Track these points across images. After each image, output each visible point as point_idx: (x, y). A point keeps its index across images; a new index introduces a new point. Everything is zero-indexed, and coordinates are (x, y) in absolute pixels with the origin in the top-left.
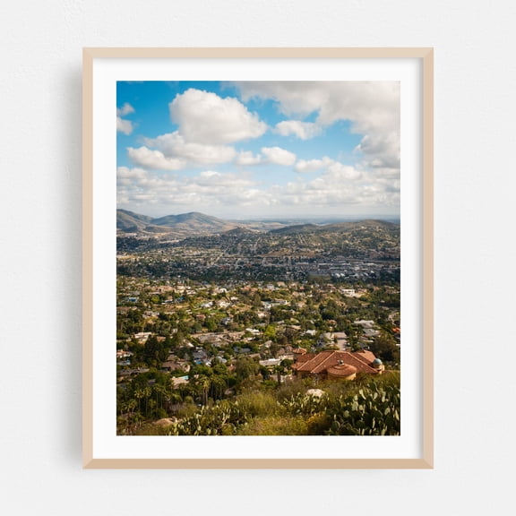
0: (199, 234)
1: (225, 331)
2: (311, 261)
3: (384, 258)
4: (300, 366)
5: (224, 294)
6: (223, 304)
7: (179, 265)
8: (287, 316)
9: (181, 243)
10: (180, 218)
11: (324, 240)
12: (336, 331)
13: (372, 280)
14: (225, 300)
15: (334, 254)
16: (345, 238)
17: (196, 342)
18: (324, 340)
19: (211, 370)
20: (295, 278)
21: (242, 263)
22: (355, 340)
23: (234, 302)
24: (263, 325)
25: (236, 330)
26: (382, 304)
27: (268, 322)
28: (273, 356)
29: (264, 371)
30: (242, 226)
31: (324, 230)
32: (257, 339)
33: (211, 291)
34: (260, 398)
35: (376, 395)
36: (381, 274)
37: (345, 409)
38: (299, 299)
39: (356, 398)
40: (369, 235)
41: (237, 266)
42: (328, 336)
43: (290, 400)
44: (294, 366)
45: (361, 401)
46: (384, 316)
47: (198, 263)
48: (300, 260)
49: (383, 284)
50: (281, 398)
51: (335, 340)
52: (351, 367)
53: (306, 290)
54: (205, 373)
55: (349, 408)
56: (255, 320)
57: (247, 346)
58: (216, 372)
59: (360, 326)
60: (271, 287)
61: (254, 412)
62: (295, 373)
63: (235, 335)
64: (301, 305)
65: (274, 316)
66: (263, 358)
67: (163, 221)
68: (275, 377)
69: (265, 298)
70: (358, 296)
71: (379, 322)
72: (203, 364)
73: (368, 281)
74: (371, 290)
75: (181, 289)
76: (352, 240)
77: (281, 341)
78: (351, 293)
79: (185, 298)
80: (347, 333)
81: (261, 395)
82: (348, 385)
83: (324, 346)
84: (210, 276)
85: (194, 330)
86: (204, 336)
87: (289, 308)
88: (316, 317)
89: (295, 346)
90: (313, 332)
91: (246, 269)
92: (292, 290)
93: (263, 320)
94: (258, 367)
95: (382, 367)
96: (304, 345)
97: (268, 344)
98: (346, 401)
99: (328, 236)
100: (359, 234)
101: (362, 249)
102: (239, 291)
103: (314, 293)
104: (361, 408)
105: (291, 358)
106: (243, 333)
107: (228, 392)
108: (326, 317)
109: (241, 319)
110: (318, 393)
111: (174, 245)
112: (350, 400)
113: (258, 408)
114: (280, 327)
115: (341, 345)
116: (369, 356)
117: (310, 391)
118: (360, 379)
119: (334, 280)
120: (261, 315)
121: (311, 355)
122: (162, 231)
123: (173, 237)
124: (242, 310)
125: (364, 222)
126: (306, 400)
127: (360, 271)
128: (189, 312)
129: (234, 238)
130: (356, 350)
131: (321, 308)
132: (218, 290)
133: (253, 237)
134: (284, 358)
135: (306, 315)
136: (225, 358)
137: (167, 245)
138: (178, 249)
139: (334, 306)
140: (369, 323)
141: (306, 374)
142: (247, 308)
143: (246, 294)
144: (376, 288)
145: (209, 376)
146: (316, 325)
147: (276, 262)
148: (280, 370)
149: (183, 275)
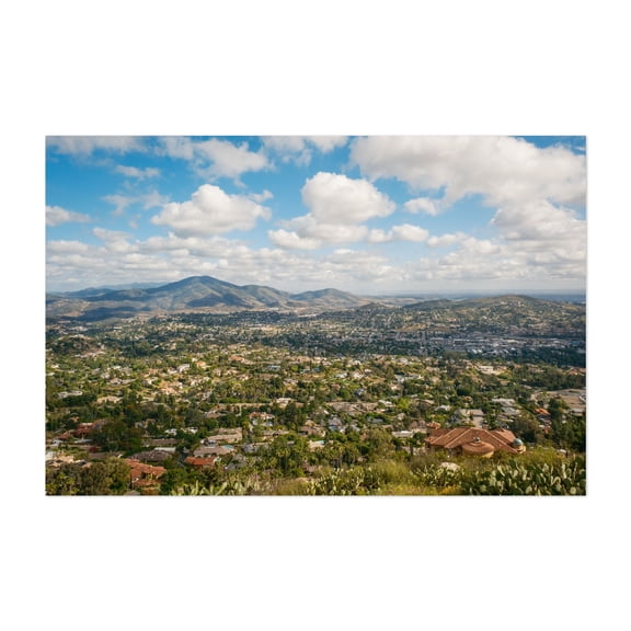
0: (335, 309)
1: (359, 401)
2: (446, 336)
3: (527, 335)
4: (433, 440)
5: (358, 366)
6: (357, 375)
7: (316, 338)
8: (421, 391)
9: (318, 317)
10: (317, 294)
11: (460, 316)
12: (472, 408)
13: (513, 357)
14: (358, 372)
15: (471, 329)
16: (483, 314)
17: (331, 410)
18: (459, 416)
19: (345, 437)
20: (429, 353)
21: (375, 337)
22: (493, 419)
23: (367, 374)
24: (396, 398)
25: (369, 401)
26: (523, 383)
27: (400, 395)
28: (406, 428)
29: (396, 442)
30: (376, 301)
31: (460, 306)
32: (389, 411)
33: (345, 363)
34: (394, 467)
35: (516, 473)
36: (524, 352)
37: (482, 483)
38: (433, 374)
39: (494, 473)
40: (510, 311)
41: (371, 340)
42: (463, 412)
43: (423, 471)
44: (427, 440)
45: (499, 477)
46: (526, 395)
47: (334, 336)
48: (434, 335)
49: (525, 362)
50: (414, 468)
51: (471, 417)
52: (488, 445)
53: (441, 365)
54: (339, 439)
55: (487, 483)
56: (388, 392)
57: (380, 417)
58: (349, 439)
59: (498, 404)
60: (404, 361)
61: (387, 478)
62: (429, 445)
63: (368, 406)
64: (435, 380)
65: (408, 389)
66: (396, 430)
67: (301, 297)
68: (407, 449)
69: (397, 371)
70: (497, 373)
71: (520, 401)
72: (337, 431)
73: (508, 358)
74: (512, 368)
75: (318, 360)
76: (491, 316)
77: (413, 414)
78: (489, 370)
79: (321, 368)
80: (484, 411)
81: (394, 464)
82: (484, 461)
83: (459, 422)
84: (345, 349)
85: (329, 398)
86: (338, 405)
87: (423, 383)
88: (450, 393)
89: (429, 420)
90: (447, 408)
91: (380, 343)
92: (425, 365)
93: (396, 393)
94: (390, 438)
95: (523, 448)
96: (437, 420)
97: (401, 417)
98: (482, 476)
99: (464, 311)
100: (499, 309)
101: (503, 324)
102: (373, 364)
103: (449, 369)
104: (499, 483)
105: (424, 432)
106: (376, 404)
107: (360, 459)
108: (461, 393)
109: (374, 390)
110: (453, 467)
111: (312, 319)
112: (487, 475)
113: (391, 476)
114: (412, 401)
115: (477, 422)
116: (509, 435)
117: (444, 464)
118: (497, 457)
119: (471, 356)
120: (394, 388)
121: (444, 430)
122: (300, 305)
123: (310, 311)
124: (376, 382)
125: (504, 297)
126: (439, 473)
127: (499, 348)
128: (324, 381)
129: (368, 313)
130: (493, 428)
131: (457, 384)
132: (352, 362)
133: (387, 312)
134: (417, 431)
135: (440, 391)
136: (358, 426)
137: (305, 319)
138: (316, 322)
139: (470, 382)
140: (509, 401)
141: (439, 447)
142: (380, 380)
143: (379, 366)
144: (517, 366)
145: (343, 442)
146: (451, 400)
147: (410, 336)
148: (413, 442)
149: (320, 346)
